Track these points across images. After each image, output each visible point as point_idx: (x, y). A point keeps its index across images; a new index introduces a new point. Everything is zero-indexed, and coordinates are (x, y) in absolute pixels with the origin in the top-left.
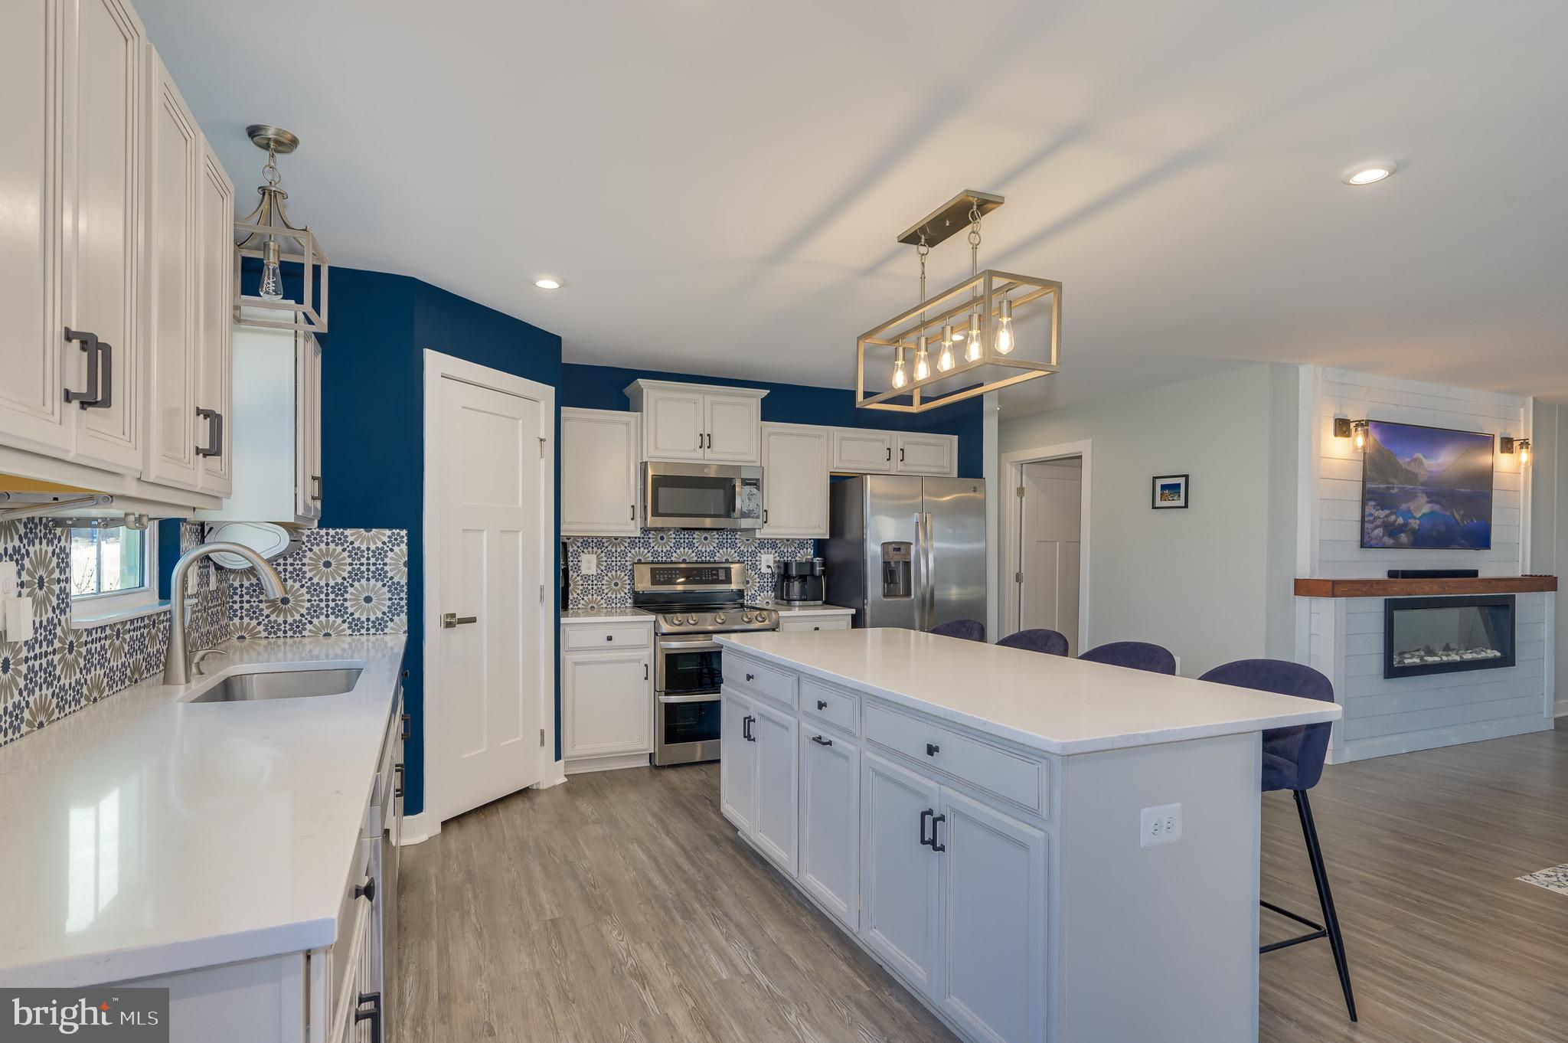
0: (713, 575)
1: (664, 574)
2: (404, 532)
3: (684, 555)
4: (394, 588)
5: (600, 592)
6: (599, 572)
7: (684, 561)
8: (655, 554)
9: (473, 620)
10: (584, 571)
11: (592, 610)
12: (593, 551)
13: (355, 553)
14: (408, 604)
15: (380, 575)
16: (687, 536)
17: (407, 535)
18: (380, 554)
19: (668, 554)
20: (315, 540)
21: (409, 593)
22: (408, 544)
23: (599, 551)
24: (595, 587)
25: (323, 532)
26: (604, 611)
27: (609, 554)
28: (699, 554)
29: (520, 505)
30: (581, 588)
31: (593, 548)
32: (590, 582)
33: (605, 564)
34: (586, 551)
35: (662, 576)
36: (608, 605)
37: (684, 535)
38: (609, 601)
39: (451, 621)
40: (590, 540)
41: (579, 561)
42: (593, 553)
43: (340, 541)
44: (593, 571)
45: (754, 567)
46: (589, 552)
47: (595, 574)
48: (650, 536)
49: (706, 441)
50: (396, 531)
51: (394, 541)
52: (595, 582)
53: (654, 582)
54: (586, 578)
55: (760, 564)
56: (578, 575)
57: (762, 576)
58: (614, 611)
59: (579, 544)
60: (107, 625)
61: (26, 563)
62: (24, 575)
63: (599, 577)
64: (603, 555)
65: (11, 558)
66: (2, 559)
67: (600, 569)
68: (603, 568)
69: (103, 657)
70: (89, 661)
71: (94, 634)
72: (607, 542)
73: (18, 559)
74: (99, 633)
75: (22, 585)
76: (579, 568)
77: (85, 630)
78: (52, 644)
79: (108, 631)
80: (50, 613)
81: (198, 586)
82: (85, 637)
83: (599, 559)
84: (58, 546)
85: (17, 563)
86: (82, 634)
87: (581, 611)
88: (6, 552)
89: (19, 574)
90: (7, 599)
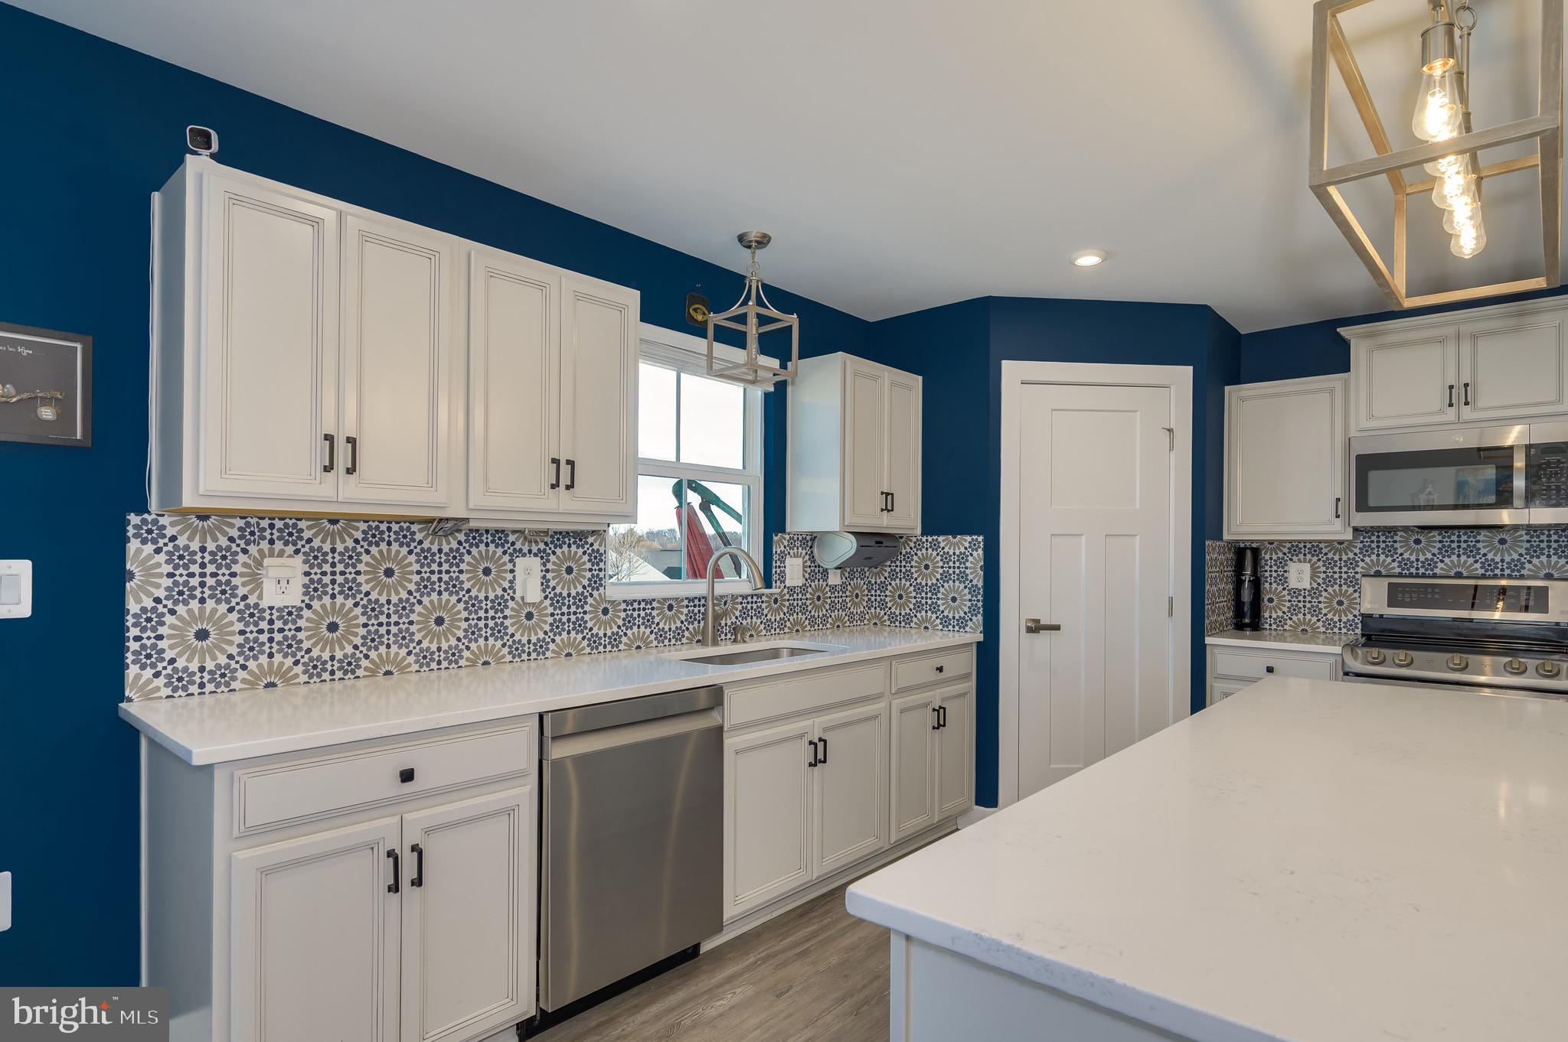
1: (1412, 592)
2: (981, 538)
3: (1457, 565)
4: (973, 590)
5: (1315, 611)
6: (1315, 585)
7: (1457, 575)
8: (1405, 563)
9: (1057, 628)
10: (1293, 583)
11: (1304, 633)
12: (1305, 559)
13: (946, 558)
14: (983, 606)
15: (963, 577)
16: (1464, 538)
17: (985, 541)
18: (963, 558)
19: (1429, 564)
20: (919, 545)
21: (985, 595)
22: (984, 550)
23: (1315, 559)
24: (1309, 605)
25: (924, 539)
26: (1322, 636)
27: (1330, 564)
28: (1490, 564)
29: (1138, 507)
30: (1288, 604)
31: (1305, 555)
32: (1301, 598)
33: (1323, 575)
34: (1294, 558)
35: (1407, 595)
36: (1327, 629)
37: (1459, 536)
38: (1329, 625)
39: (1035, 627)
40: (1301, 545)
41: (1285, 571)
42: (1305, 562)
43: (935, 546)
44: (1306, 584)
46: (1300, 561)
47: (1308, 587)
48: (1397, 538)
49: (1461, 394)
50: (975, 537)
51: (973, 546)
52: (1309, 598)
53: (1393, 602)
54: (1295, 592)
56: (1284, 589)
58: (1336, 637)
59: (1285, 550)
60: (654, 600)
61: (552, 558)
62: (550, 566)
63: (1314, 592)
64: (1320, 564)
65: (536, 555)
66: (524, 555)
67: (1315, 581)
68: (1320, 581)
69: (649, 621)
70: (629, 622)
71: (636, 605)
72: (1326, 547)
73: (542, 555)
74: (643, 605)
75: (547, 571)
76: (1283, 580)
77: (624, 601)
78: (583, 607)
79: (655, 604)
80: (580, 589)
81: (806, 580)
82: (623, 606)
83: (1314, 569)
84: (591, 549)
85: (542, 558)
86: (619, 604)
87: (1287, 634)
88: (530, 551)
89: (544, 565)
90: (528, 578)
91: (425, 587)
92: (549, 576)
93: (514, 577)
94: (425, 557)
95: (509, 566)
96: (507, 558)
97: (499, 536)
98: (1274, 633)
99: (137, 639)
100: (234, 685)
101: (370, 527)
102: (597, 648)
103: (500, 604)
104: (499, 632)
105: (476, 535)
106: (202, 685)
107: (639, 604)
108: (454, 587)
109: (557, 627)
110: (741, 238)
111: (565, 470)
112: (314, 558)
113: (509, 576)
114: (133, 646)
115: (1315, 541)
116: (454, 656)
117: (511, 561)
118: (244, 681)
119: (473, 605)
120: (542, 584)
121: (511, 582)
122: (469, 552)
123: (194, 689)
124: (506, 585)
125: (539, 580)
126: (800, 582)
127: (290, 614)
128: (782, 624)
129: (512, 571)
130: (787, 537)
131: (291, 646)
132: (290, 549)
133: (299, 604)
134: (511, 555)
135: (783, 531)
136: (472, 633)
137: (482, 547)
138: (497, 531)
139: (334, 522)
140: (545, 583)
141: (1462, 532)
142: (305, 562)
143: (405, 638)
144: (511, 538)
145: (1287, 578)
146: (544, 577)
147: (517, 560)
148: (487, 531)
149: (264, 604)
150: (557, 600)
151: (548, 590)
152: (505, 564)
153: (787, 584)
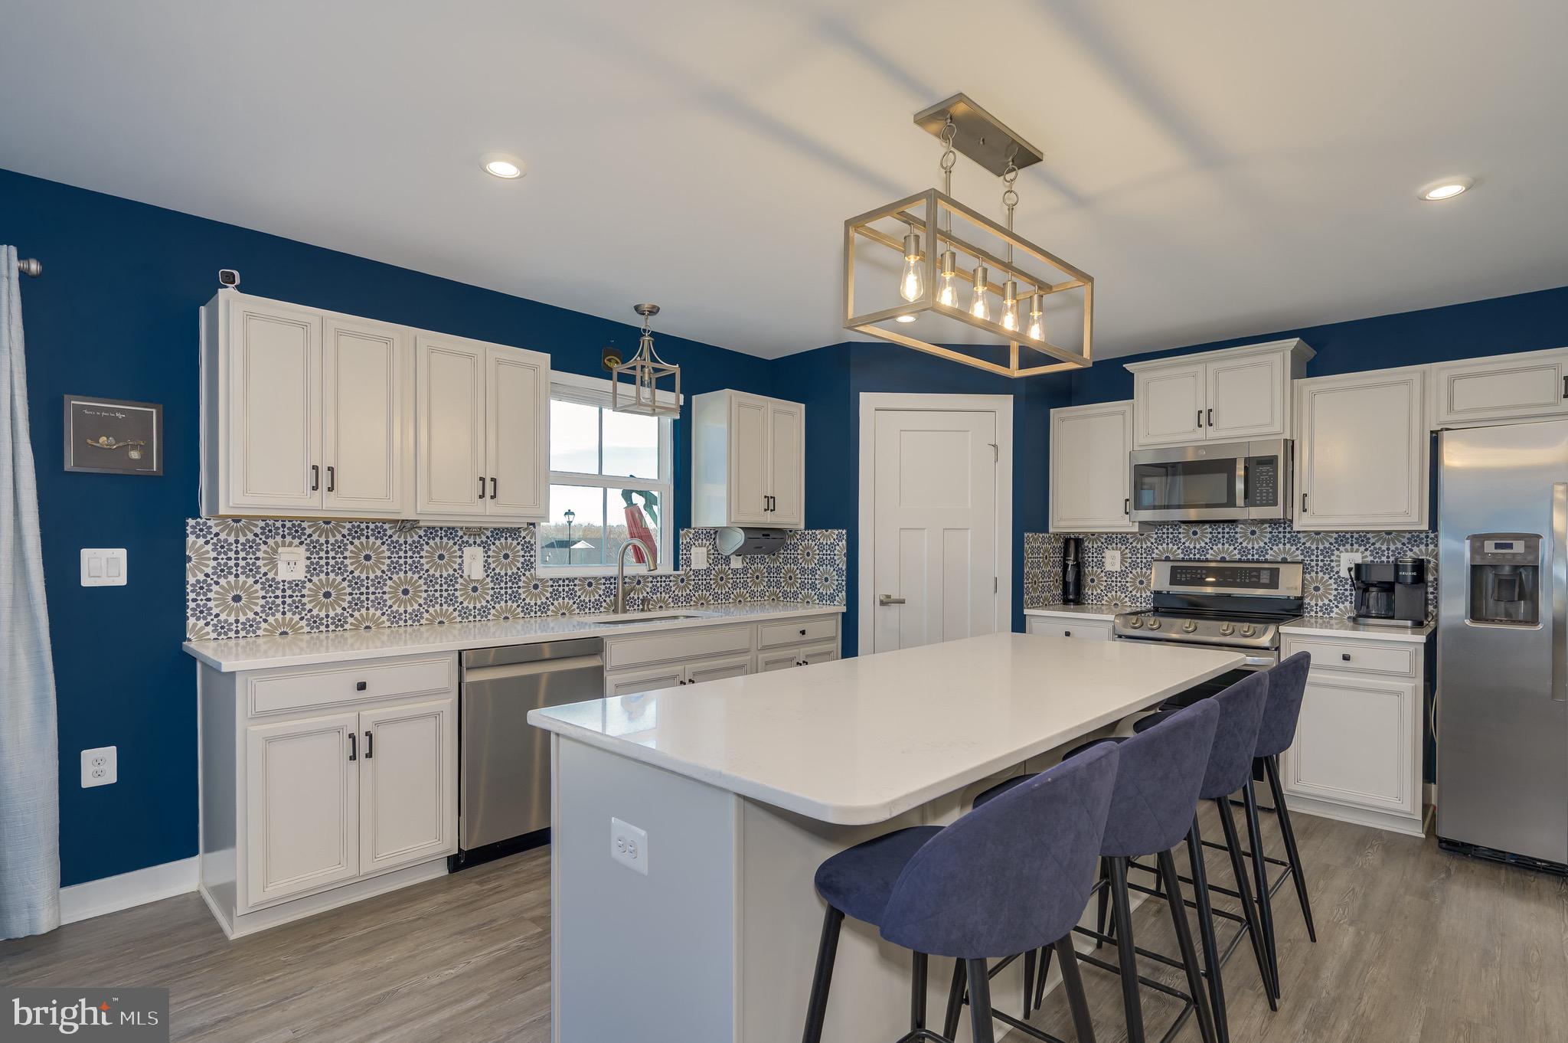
0: (1251, 577)
1: (1186, 573)
2: (844, 532)
3: (1219, 551)
4: (839, 572)
5: (1124, 589)
6: (1124, 568)
7: (1223, 560)
8: (1187, 550)
9: (902, 602)
10: (1108, 567)
11: (1116, 607)
12: (1117, 547)
13: (821, 547)
14: (846, 584)
15: (832, 562)
16: (1227, 530)
17: (847, 533)
18: (832, 547)
19: (1203, 550)
20: (803, 537)
21: (848, 576)
22: (847, 541)
23: (1124, 547)
24: (1119, 584)
25: (806, 532)
27: (1134, 550)
28: (1244, 551)
30: (1105, 584)
31: (1117, 544)
32: (1114, 579)
33: (1129, 560)
34: (1110, 547)
35: (1184, 576)
36: (1132, 603)
37: (1223, 529)
38: (1133, 600)
39: (886, 602)
40: (1114, 536)
41: (1103, 557)
42: (1117, 549)
43: (814, 538)
44: (1117, 567)
45: (1328, 569)
46: (1113, 549)
47: (1119, 570)
48: (1181, 530)
49: (1206, 418)
50: (840, 531)
51: (840, 538)
52: (1119, 579)
53: (1174, 581)
54: (1110, 574)
55: (1339, 566)
56: (1102, 571)
57: (1340, 581)
59: (1103, 540)
60: (576, 579)
61: (492, 547)
62: (490, 553)
63: (1123, 574)
64: (1127, 551)
65: (479, 545)
66: (470, 545)
67: (1124, 565)
68: (1127, 565)
69: (571, 594)
70: (555, 595)
71: (561, 582)
72: (1131, 538)
73: (485, 546)
74: (567, 582)
75: (489, 557)
76: (1100, 564)
77: (551, 579)
78: (517, 583)
79: (577, 582)
80: (515, 570)
81: (710, 564)
82: (551, 583)
83: (1122, 554)
84: (523, 541)
85: (484, 547)
86: (547, 581)
87: (1104, 608)
88: (475, 543)
89: (486, 552)
90: (473, 562)
91: (394, 567)
92: (490, 560)
93: (462, 561)
94: (395, 546)
95: (459, 553)
96: (456, 547)
97: (451, 532)
98: (1095, 607)
99: (194, 600)
100: (259, 632)
101: (353, 526)
102: (529, 614)
103: (451, 581)
104: (451, 600)
105: (432, 531)
106: (237, 632)
107: (564, 581)
108: (416, 568)
109: (497, 598)
110: (637, 308)
111: (489, 485)
112: (314, 547)
113: (459, 561)
114: (191, 605)
115: (1124, 533)
116: (416, 617)
117: (460, 550)
118: (265, 630)
119: (431, 581)
120: (485, 566)
121: (460, 564)
122: (427, 544)
123: (232, 634)
124: (456, 567)
125: (482, 564)
126: (705, 566)
127: (297, 585)
128: (688, 599)
129: (461, 557)
130: (693, 531)
131: (298, 607)
132: (297, 541)
133: (303, 579)
134: (460, 545)
135: (689, 526)
136: (431, 601)
137: (437, 540)
138: (449, 528)
139: (327, 523)
140: (486, 566)
141: (1226, 525)
142: (307, 550)
143: (380, 603)
144: (460, 533)
145: (1104, 563)
146: (486, 561)
147: (464, 549)
148: (441, 529)
149: (279, 578)
150: (497, 579)
151: (489, 571)
152: (455, 552)
153: (693, 567)
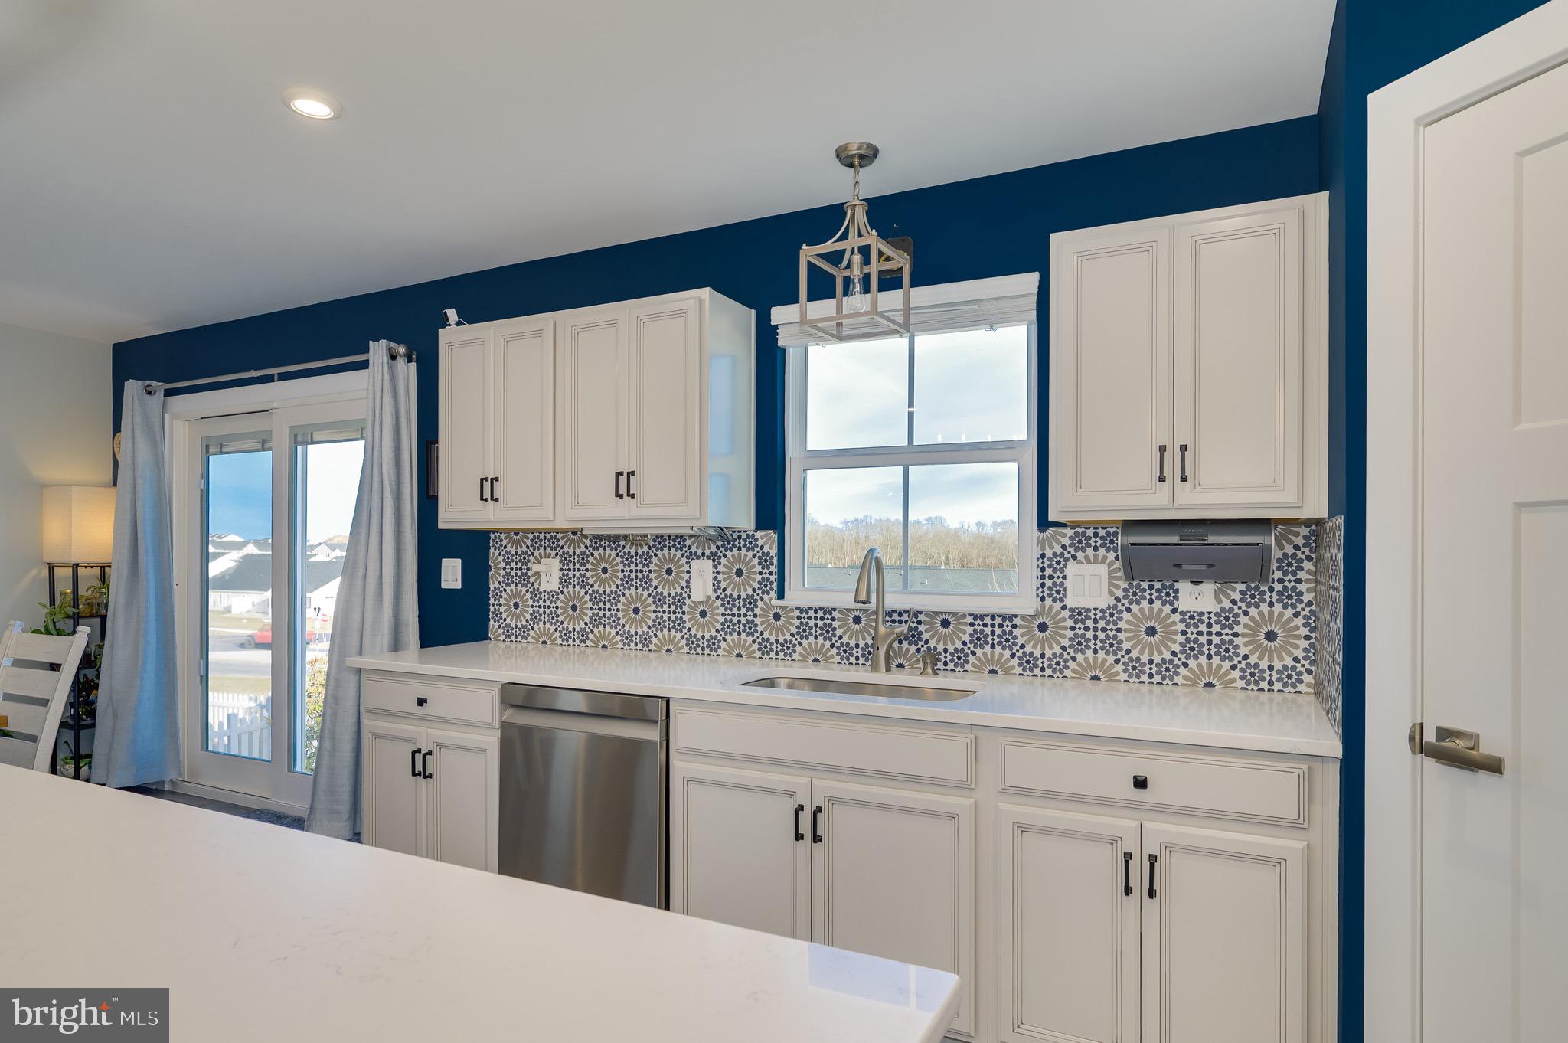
2: (1342, 522)
4: (1338, 639)
9: (1498, 768)
50: (1340, 520)
60: (834, 609)
61: (723, 561)
62: (721, 568)
65: (708, 558)
66: (698, 558)
69: (828, 632)
70: (804, 631)
71: (811, 613)
73: (715, 558)
74: (820, 614)
75: (718, 573)
77: (798, 608)
78: (753, 610)
79: (835, 614)
80: (750, 592)
81: (1118, 599)
82: (797, 613)
84: (761, 551)
85: (714, 560)
86: (792, 610)
88: (703, 554)
89: (716, 567)
90: (701, 578)
91: (626, 582)
92: (720, 577)
93: (690, 577)
94: (627, 559)
95: (686, 568)
96: (684, 560)
97: (679, 540)
99: (493, 604)
100: (529, 639)
102: (768, 654)
103: (679, 601)
104: (678, 624)
105: (660, 540)
106: (516, 636)
107: (816, 612)
108: (646, 583)
109: (728, 627)
110: (839, 156)
112: (565, 559)
113: (686, 576)
114: (492, 607)
116: (646, 641)
117: (688, 563)
118: (532, 637)
119: (659, 600)
120: (714, 585)
121: (688, 581)
122: (656, 556)
123: (513, 638)
124: (684, 584)
125: (711, 582)
126: (1103, 601)
127: (553, 596)
128: (1058, 663)
129: (688, 572)
130: (1068, 532)
131: (554, 618)
132: (553, 553)
133: (557, 590)
134: (688, 558)
136: (659, 624)
137: (666, 550)
138: (677, 537)
139: (574, 534)
140: (716, 583)
142: (561, 561)
143: (614, 621)
144: (688, 542)
146: (715, 578)
147: (693, 562)
148: (669, 537)
149: (541, 590)
150: (728, 602)
151: (719, 591)
152: (682, 565)
153: (1070, 602)
